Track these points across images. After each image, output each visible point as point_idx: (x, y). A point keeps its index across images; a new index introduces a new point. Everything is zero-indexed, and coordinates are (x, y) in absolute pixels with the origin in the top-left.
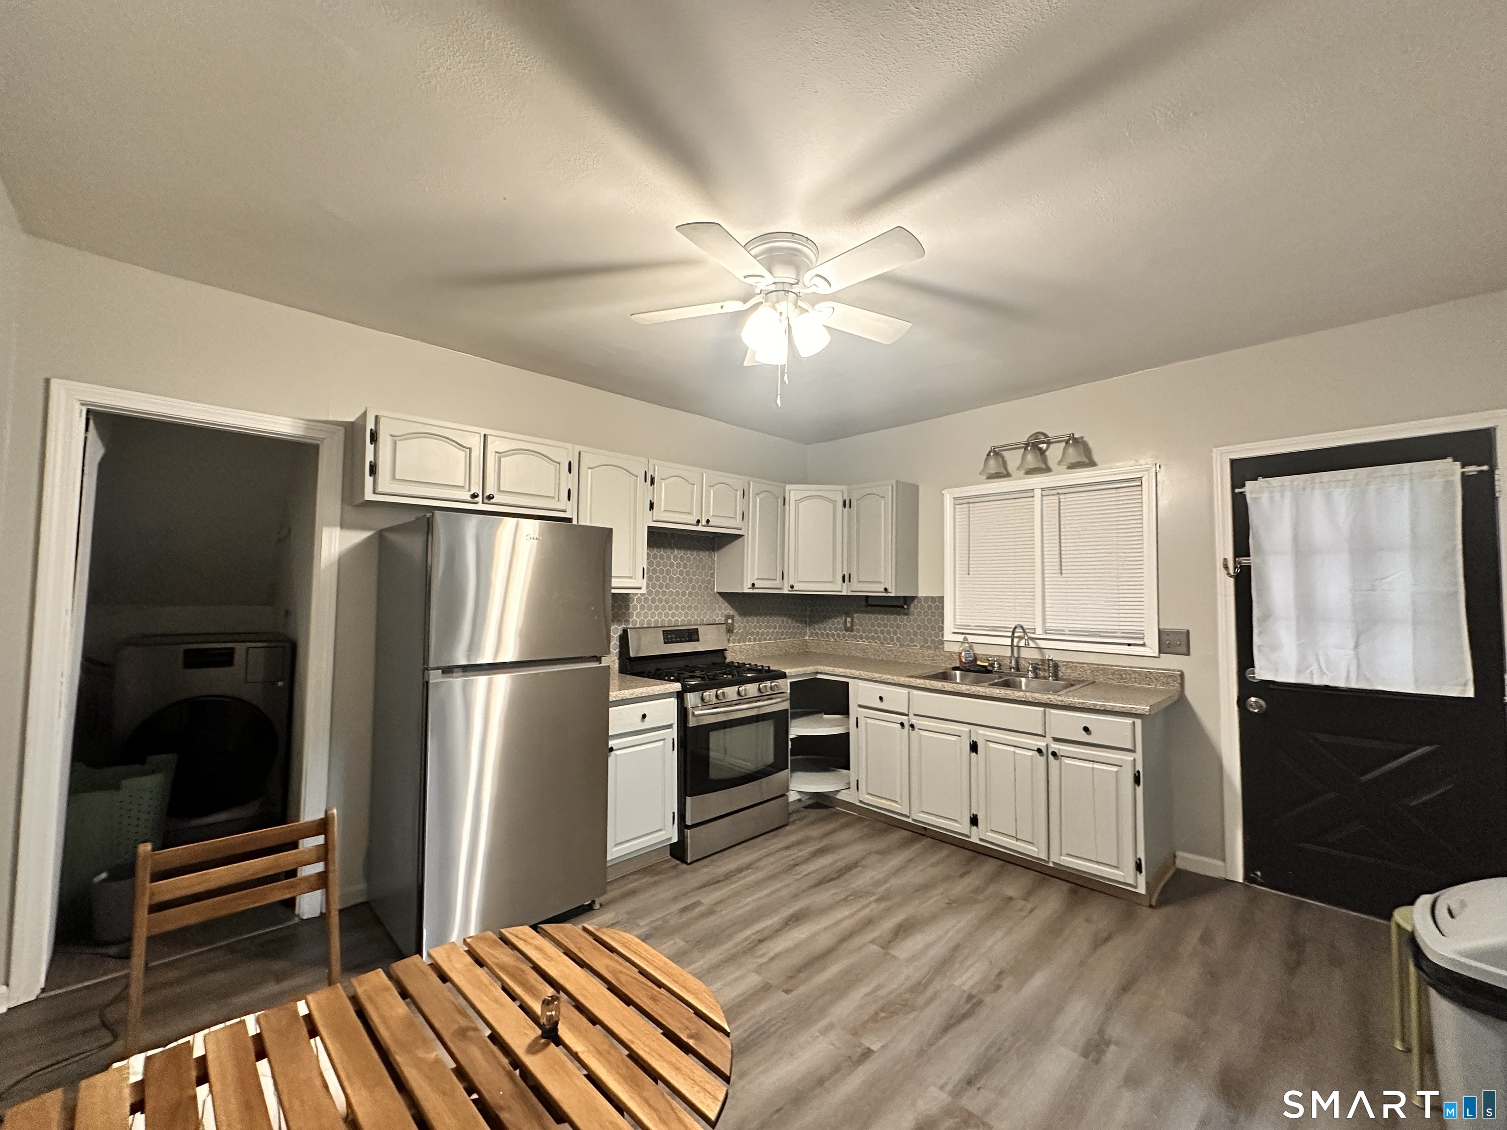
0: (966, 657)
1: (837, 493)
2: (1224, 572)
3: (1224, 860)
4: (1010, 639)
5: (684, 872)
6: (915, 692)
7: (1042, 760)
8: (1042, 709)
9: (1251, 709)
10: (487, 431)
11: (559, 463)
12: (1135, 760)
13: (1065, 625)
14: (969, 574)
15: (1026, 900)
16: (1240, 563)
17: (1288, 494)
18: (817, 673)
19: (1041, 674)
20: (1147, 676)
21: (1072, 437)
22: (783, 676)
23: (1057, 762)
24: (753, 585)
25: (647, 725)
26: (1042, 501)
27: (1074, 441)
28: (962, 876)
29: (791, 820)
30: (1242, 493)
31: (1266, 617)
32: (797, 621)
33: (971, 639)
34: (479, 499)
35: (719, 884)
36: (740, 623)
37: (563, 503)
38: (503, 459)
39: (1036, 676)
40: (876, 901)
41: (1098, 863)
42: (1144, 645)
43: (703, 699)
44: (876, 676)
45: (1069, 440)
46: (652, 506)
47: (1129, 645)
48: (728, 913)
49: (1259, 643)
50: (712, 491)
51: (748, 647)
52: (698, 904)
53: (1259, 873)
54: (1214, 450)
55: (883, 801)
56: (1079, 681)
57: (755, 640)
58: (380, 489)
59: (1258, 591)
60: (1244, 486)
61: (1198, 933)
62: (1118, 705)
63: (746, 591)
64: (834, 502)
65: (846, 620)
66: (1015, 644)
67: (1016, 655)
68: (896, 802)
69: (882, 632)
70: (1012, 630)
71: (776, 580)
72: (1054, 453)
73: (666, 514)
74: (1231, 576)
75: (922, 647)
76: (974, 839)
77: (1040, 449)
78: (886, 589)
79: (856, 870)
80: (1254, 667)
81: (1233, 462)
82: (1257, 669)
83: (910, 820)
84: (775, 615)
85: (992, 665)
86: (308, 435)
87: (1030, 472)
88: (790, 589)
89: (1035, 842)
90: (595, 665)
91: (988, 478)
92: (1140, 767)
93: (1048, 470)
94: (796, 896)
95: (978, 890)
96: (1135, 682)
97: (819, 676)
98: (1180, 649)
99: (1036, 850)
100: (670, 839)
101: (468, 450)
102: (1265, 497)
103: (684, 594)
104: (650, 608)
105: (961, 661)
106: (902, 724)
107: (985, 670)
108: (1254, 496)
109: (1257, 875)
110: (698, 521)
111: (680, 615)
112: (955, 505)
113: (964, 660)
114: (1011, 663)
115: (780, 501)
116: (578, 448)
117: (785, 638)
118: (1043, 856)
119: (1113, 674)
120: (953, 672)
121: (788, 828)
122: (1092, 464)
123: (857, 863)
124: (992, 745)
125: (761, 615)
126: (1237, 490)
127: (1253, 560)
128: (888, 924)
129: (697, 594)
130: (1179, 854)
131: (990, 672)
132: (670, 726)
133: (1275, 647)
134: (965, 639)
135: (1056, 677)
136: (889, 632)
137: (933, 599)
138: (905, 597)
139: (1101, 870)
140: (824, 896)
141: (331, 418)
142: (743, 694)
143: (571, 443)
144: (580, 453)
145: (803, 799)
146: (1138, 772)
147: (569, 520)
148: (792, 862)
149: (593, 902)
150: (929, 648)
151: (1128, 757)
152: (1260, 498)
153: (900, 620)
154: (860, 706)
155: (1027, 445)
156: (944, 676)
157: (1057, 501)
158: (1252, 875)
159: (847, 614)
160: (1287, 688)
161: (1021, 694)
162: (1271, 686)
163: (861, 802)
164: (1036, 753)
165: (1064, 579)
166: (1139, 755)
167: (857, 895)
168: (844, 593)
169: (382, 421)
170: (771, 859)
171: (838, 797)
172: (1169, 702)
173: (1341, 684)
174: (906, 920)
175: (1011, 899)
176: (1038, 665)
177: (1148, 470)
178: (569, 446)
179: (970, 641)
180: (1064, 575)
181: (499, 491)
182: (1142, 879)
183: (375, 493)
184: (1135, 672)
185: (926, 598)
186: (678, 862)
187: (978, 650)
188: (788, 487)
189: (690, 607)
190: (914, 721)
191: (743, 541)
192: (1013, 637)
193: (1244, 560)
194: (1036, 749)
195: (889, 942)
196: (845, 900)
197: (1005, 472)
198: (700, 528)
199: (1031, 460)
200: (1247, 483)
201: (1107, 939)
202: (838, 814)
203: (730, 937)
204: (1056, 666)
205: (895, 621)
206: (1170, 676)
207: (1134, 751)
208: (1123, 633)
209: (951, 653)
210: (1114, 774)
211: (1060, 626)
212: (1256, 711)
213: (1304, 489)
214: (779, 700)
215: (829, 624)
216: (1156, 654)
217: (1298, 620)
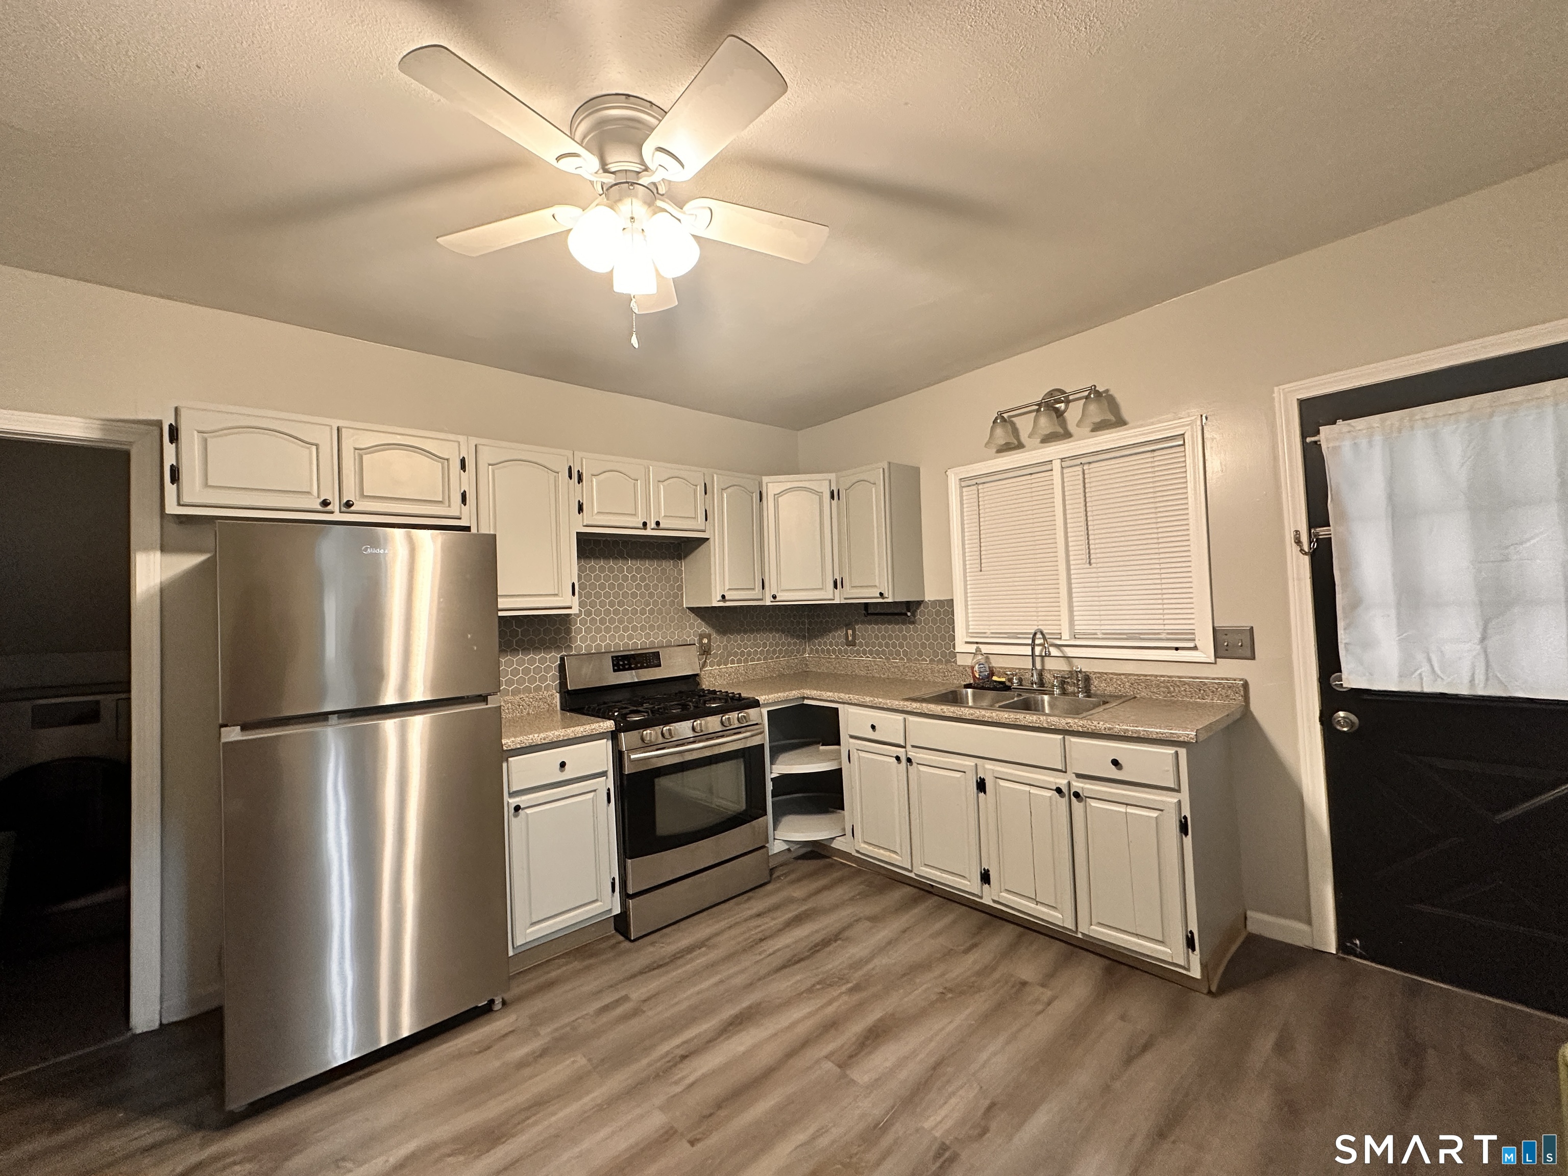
0: (981, 672)
1: (822, 483)
2: (1296, 549)
3: (1309, 922)
4: (1030, 648)
5: (627, 951)
6: (911, 718)
7: (1064, 801)
8: (1061, 737)
9: (1339, 728)
10: (340, 423)
11: (448, 460)
12: (1179, 802)
13: (1098, 627)
14: (981, 571)
15: (1043, 985)
16: (1317, 535)
17: (1378, 439)
18: (804, 698)
19: (1070, 689)
20: (1201, 687)
21: (1093, 390)
22: (755, 704)
23: (1082, 804)
24: (723, 597)
25: (568, 774)
26: (1062, 474)
27: (1095, 395)
28: (967, 951)
29: (774, 876)
30: (1316, 442)
31: (1356, 604)
32: (792, 636)
33: (985, 649)
34: (335, 506)
35: (663, 969)
36: (718, 642)
37: (455, 508)
38: (365, 457)
39: (1064, 692)
40: (851, 991)
41: (1137, 935)
42: (1195, 648)
43: (643, 740)
44: (868, 699)
45: (1090, 394)
46: (581, 509)
47: (1177, 649)
48: (656, 1014)
49: (1347, 641)
50: (662, 487)
51: (730, 670)
52: (626, 998)
53: (1358, 942)
54: (1276, 389)
55: (882, 851)
56: (1116, 696)
57: (739, 661)
58: (186, 499)
59: (1340, 569)
60: (1318, 432)
61: (1272, 1037)
62: (1155, 731)
63: (715, 604)
64: (820, 494)
65: (847, 633)
66: (1037, 653)
67: (1039, 666)
68: (895, 852)
69: (887, 645)
70: (1031, 636)
71: (753, 589)
72: (1073, 413)
73: (601, 517)
74: (1306, 554)
75: (931, 660)
76: (987, 901)
77: (1057, 410)
78: (881, 594)
79: (835, 945)
80: (1340, 671)
81: (1302, 403)
82: (1345, 674)
83: (912, 875)
84: (765, 630)
85: (1010, 680)
86: (106, 438)
87: (1048, 439)
88: (772, 599)
89: (1059, 907)
90: (482, 706)
91: (999, 451)
92: (1186, 812)
93: (1067, 435)
94: (749, 986)
95: (986, 971)
96: (1186, 696)
97: (806, 702)
98: (1240, 652)
99: (1060, 916)
100: (610, 910)
101: (314, 448)
102: (1347, 446)
103: (643, 612)
104: (598, 630)
105: (974, 677)
106: (898, 758)
107: (1004, 687)
108: (1331, 445)
109: (1356, 944)
110: (645, 524)
111: (639, 637)
112: (962, 487)
113: (978, 676)
114: (1032, 676)
115: (756, 496)
116: (474, 441)
117: (777, 657)
118: (1070, 925)
119: (1158, 686)
120: (964, 690)
121: (769, 887)
122: (1120, 422)
123: (840, 933)
124: (1002, 783)
125: (745, 632)
126: (1309, 440)
127: (1334, 531)
128: (857, 1028)
129: (660, 612)
130: (1249, 913)
131: (1008, 688)
132: (604, 774)
133: (1368, 644)
134: (978, 650)
135: (1088, 694)
136: (894, 646)
137: (941, 603)
138: (908, 603)
139: (1141, 945)
140: (783, 985)
141: (141, 417)
142: (698, 729)
143: (464, 434)
144: (476, 446)
145: (792, 849)
146: (1185, 818)
147: (467, 529)
148: (760, 936)
149: (492, 1002)
150: (940, 661)
151: (1171, 799)
152: (1339, 447)
153: (907, 630)
154: (852, 737)
155: (1039, 405)
156: (953, 698)
157: (1081, 473)
158: (1348, 944)
159: (848, 625)
160: (1388, 698)
161: (1043, 718)
162: (1366, 697)
163: (858, 852)
164: (1055, 792)
165: (1094, 570)
166: (1185, 796)
167: (826, 983)
168: (837, 601)
169: (184, 414)
170: (733, 932)
171: (833, 845)
172: (1230, 721)
173: (1464, 690)
174: (881, 1020)
175: (1024, 984)
176: (1066, 678)
177: (1191, 424)
178: (461, 439)
179: (983, 651)
180: (1094, 565)
181: (363, 496)
182: (1195, 958)
183: (179, 504)
184: (1185, 683)
185: (935, 602)
186: (621, 938)
187: (996, 663)
188: (765, 479)
189: (652, 627)
190: (911, 754)
191: (709, 547)
192: (1033, 645)
193: (1322, 531)
194: (1055, 788)
195: (851, 1057)
196: (810, 990)
197: (1016, 442)
198: (649, 532)
199: (1046, 424)
200: (1322, 429)
201: (1146, 1048)
202: (832, 866)
203: (647, 1050)
204: (1087, 679)
205: (901, 631)
206: (1230, 687)
207: (1178, 791)
208: (1168, 634)
209: (964, 667)
210: (1154, 822)
211: (1089, 629)
212: (1345, 729)
213: (1400, 431)
214: (748, 734)
215: (829, 638)
216: (1212, 659)
217: (1399, 604)
